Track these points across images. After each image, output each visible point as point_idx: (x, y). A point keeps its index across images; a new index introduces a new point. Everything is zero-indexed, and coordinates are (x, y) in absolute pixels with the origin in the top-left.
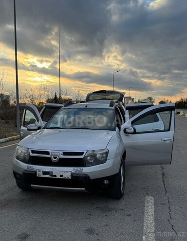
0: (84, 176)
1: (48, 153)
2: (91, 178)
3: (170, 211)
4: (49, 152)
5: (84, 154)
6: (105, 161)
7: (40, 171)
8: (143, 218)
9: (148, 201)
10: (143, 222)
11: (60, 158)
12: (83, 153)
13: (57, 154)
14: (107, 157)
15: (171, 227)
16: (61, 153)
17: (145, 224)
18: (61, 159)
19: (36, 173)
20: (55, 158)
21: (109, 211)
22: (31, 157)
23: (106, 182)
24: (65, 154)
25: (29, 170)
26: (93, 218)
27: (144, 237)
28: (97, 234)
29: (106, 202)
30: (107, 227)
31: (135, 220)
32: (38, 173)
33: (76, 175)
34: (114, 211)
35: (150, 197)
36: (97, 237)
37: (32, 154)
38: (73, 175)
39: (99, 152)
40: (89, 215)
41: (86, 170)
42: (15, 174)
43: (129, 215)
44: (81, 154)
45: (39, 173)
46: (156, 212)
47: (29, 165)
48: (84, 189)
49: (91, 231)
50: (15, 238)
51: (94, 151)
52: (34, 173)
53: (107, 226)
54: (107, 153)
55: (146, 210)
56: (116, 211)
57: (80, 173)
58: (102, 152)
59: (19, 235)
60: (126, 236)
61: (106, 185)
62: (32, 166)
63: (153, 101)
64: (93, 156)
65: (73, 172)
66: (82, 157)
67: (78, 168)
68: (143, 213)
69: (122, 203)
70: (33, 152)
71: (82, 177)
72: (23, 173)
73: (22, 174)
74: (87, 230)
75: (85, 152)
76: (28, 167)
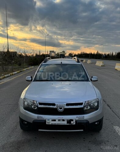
1: (54, 105)
2: (90, 123)
5: (83, 104)
7: (49, 120)
13: (62, 105)
16: (65, 104)
18: (65, 109)
19: (45, 121)
22: (39, 108)
24: (68, 105)
32: (47, 121)
35: (117, 127)
37: (40, 106)
38: (78, 122)
41: (86, 117)
44: (81, 104)
45: (49, 121)
47: (39, 115)
52: (44, 122)
54: (98, 102)
57: (82, 119)
62: (41, 116)
63: (65, 53)
65: (77, 119)
66: (82, 106)
70: (41, 104)
71: (84, 123)
72: (33, 122)
75: (84, 102)
76: (38, 117)
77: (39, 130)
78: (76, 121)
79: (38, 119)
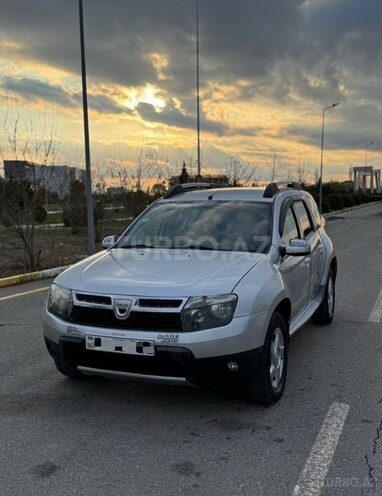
0: (180, 351)
1: (107, 300)
2: (197, 357)
3: (378, 438)
4: (109, 298)
5: (182, 304)
6: (228, 321)
7: (91, 338)
8: (311, 447)
9: (334, 413)
10: (306, 455)
11: (132, 312)
12: (181, 301)
13: (125, 302)
14: (233, 311)
15: (366, 471)
16: (134, 300)
17: (308, 462)
18: (134, 314)
19: (84, 341)
20: (122, 311)
21: (239, 428)
22: (76, 308)
23: (233, 366)
24: (143, 302)
25: (72, 334)
26: (199, 442)
27: (297, 487)
28: (198, 475)
29: (238, 409)
30: (223, 463)
31: (288, 452)
32: (88, 341)
33: (164, 349)
34: (250, 431)
35: (343, 405)
36: (195, 482)
37: (77, 303)
38: (158, 349)
39: (216, 301)
40: (192, 434)
41: (185, 339)
42: (49, 343)
43: (280, 441)
44: (177, 303)
45: (90, 341)
46: (343, 438)
47: (71, 325)
48: (184, 379)
49: (185, 468)
50: (29, 472)
51: (205, 297)
52: (81, 341)
53: (224, 459)
54: (234, 304)
55: (322, 431)
56: (253, 430)
57: (173, 344)
58: (223, 301)
59: (39, 467)
60: (259, 483)
61: (232, 372)
64: (204, 308)
66: (178, 310)
67: (169, 334)
68: (313, 438)
69: (272, 415)
70: (80, 297)
71: (176, 353)
72: (60, 341)
73: (57, 342)
74: (178, 465)
75: (185, 300)
76: (69, 330)
77: (79, 367)
78: (156, 347)
79: (69, 334)
